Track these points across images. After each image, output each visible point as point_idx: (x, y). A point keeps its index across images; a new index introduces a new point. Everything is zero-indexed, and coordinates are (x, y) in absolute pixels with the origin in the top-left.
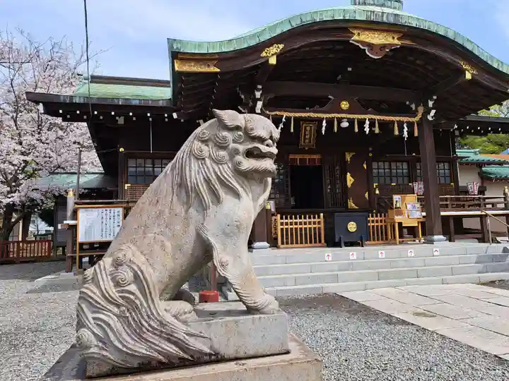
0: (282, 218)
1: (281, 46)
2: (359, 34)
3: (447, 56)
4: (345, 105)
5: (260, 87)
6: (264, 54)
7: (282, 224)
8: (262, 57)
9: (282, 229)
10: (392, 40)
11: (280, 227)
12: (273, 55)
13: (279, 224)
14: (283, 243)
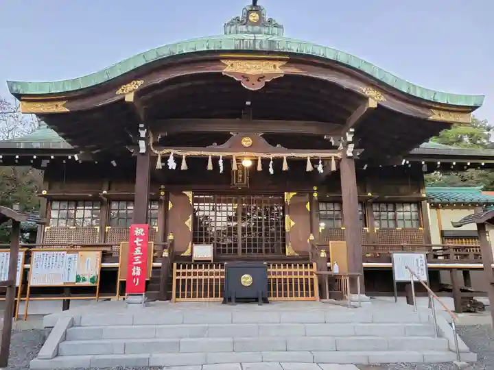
0: (178, 267)
1: (140, 82)
2: (232, 65)
3: (345, 83)
4: (247, 142)
5: (142, 126)
6: (120, 92)
7: (178, 274)
8: (119, 95)
9: (178, 281)
10: (275, 69)
11: (175, 277)
12: (130, 92)
13: (174, 274)
14: (177, 296)
